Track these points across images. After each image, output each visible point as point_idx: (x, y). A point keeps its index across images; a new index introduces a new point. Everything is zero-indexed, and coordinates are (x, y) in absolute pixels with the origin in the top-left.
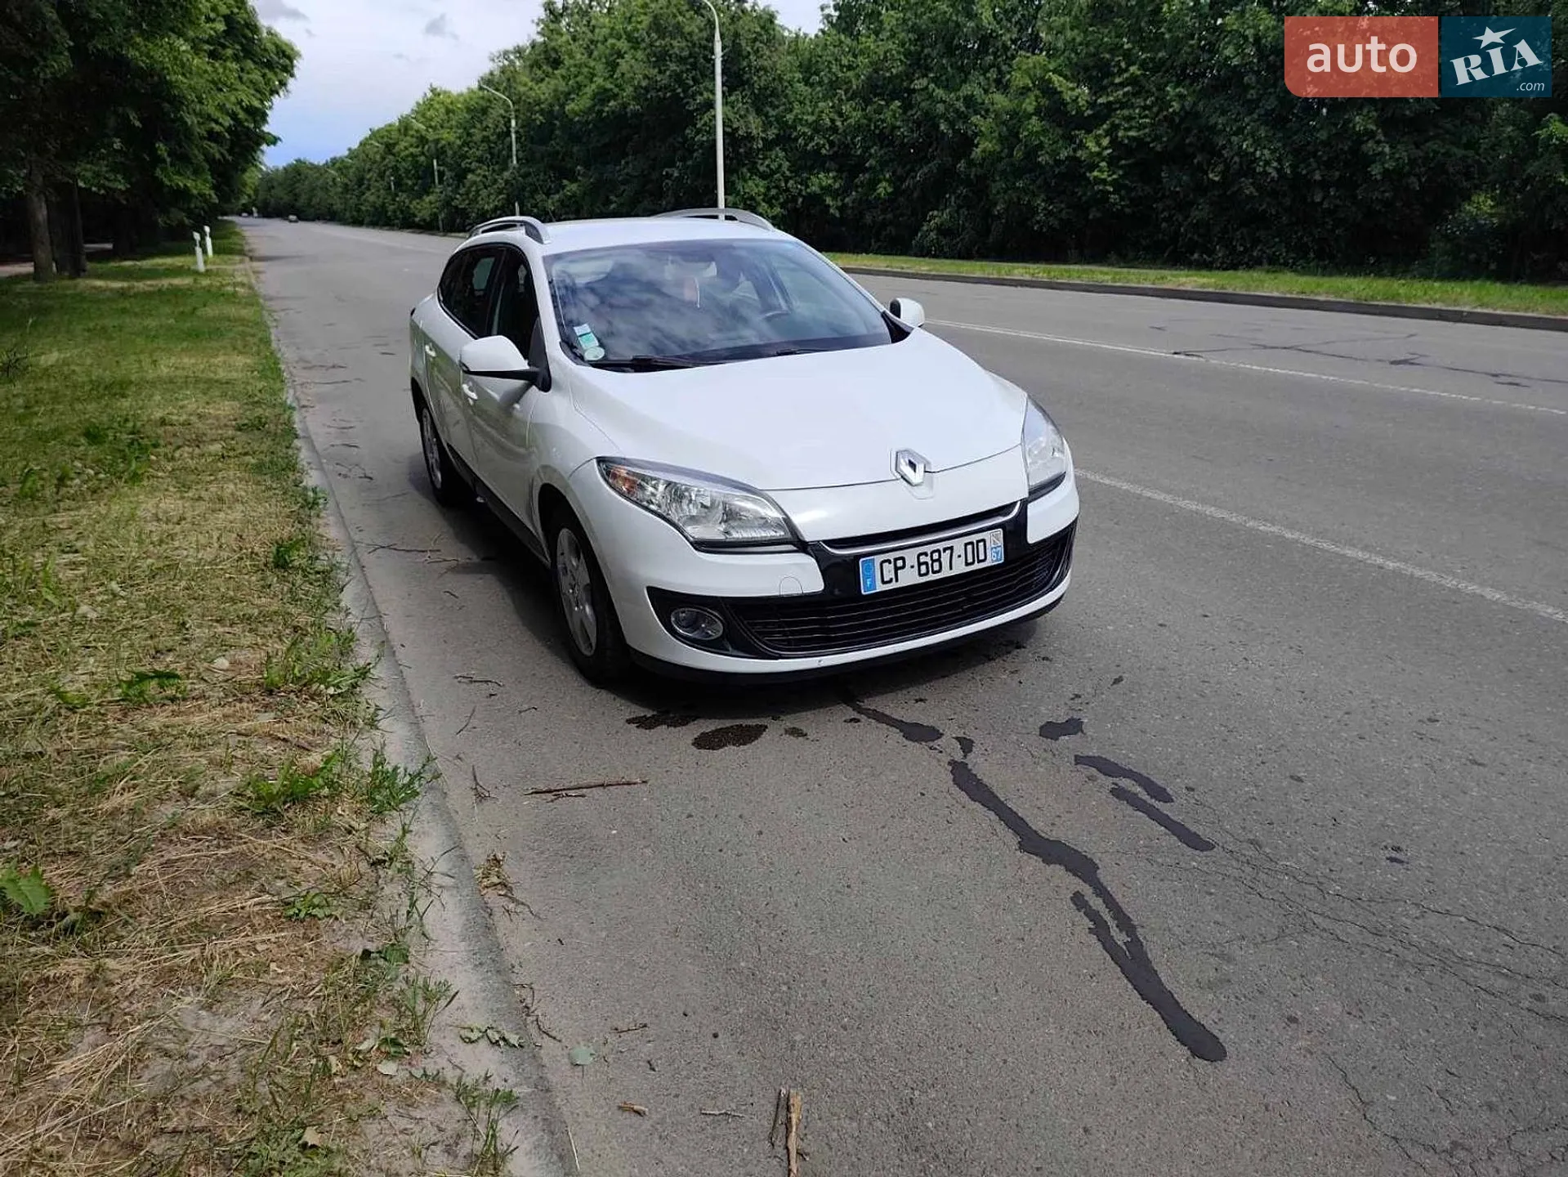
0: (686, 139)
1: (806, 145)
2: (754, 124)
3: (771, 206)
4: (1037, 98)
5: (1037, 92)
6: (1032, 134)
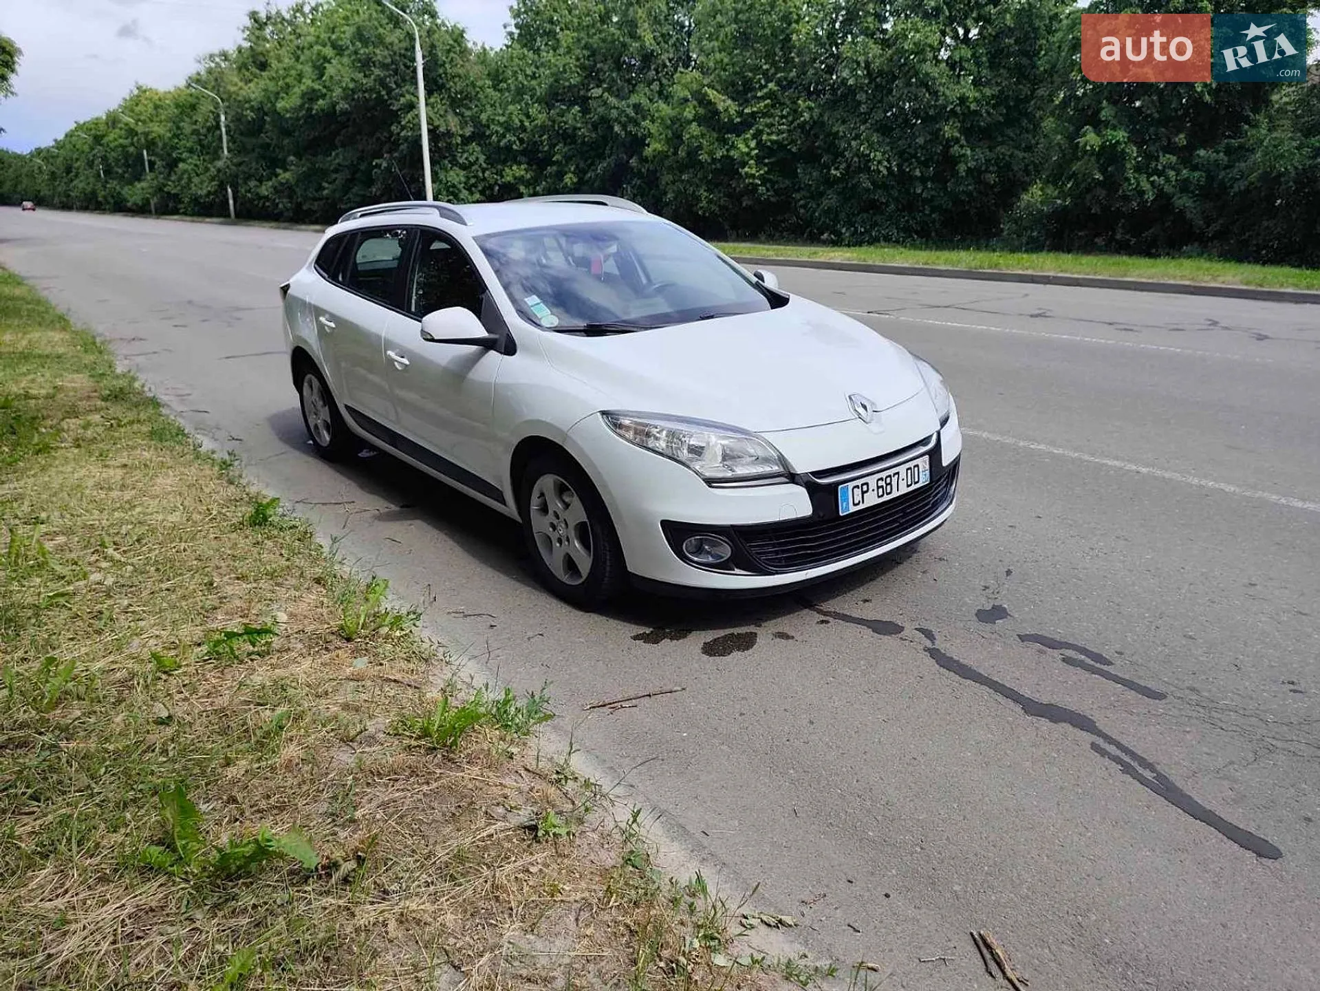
0: (391, 134)
1: (499, 141)
2: (453, 123)
3: (472, 193)
4: (695, 107)
5: (695, 102)
6: (693, 137)
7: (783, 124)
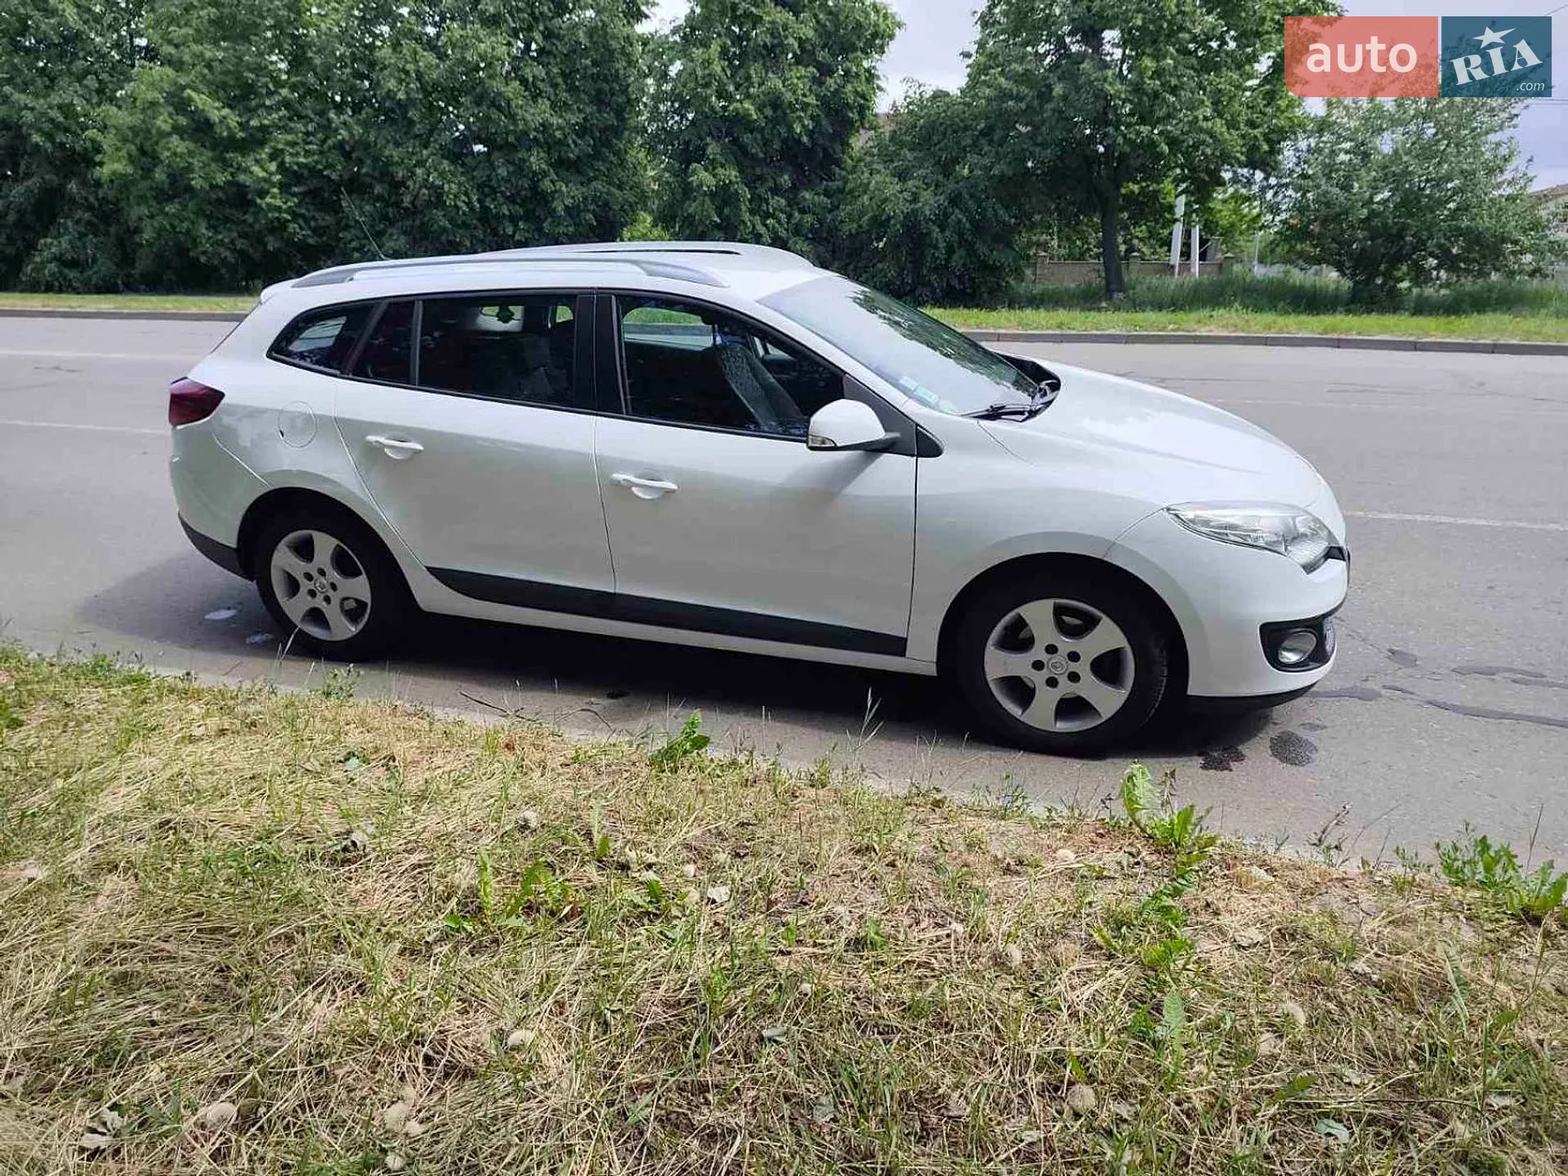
4: (170, 115)
5: (171, 109)
6: (175, 154)
7: (310, 143)
